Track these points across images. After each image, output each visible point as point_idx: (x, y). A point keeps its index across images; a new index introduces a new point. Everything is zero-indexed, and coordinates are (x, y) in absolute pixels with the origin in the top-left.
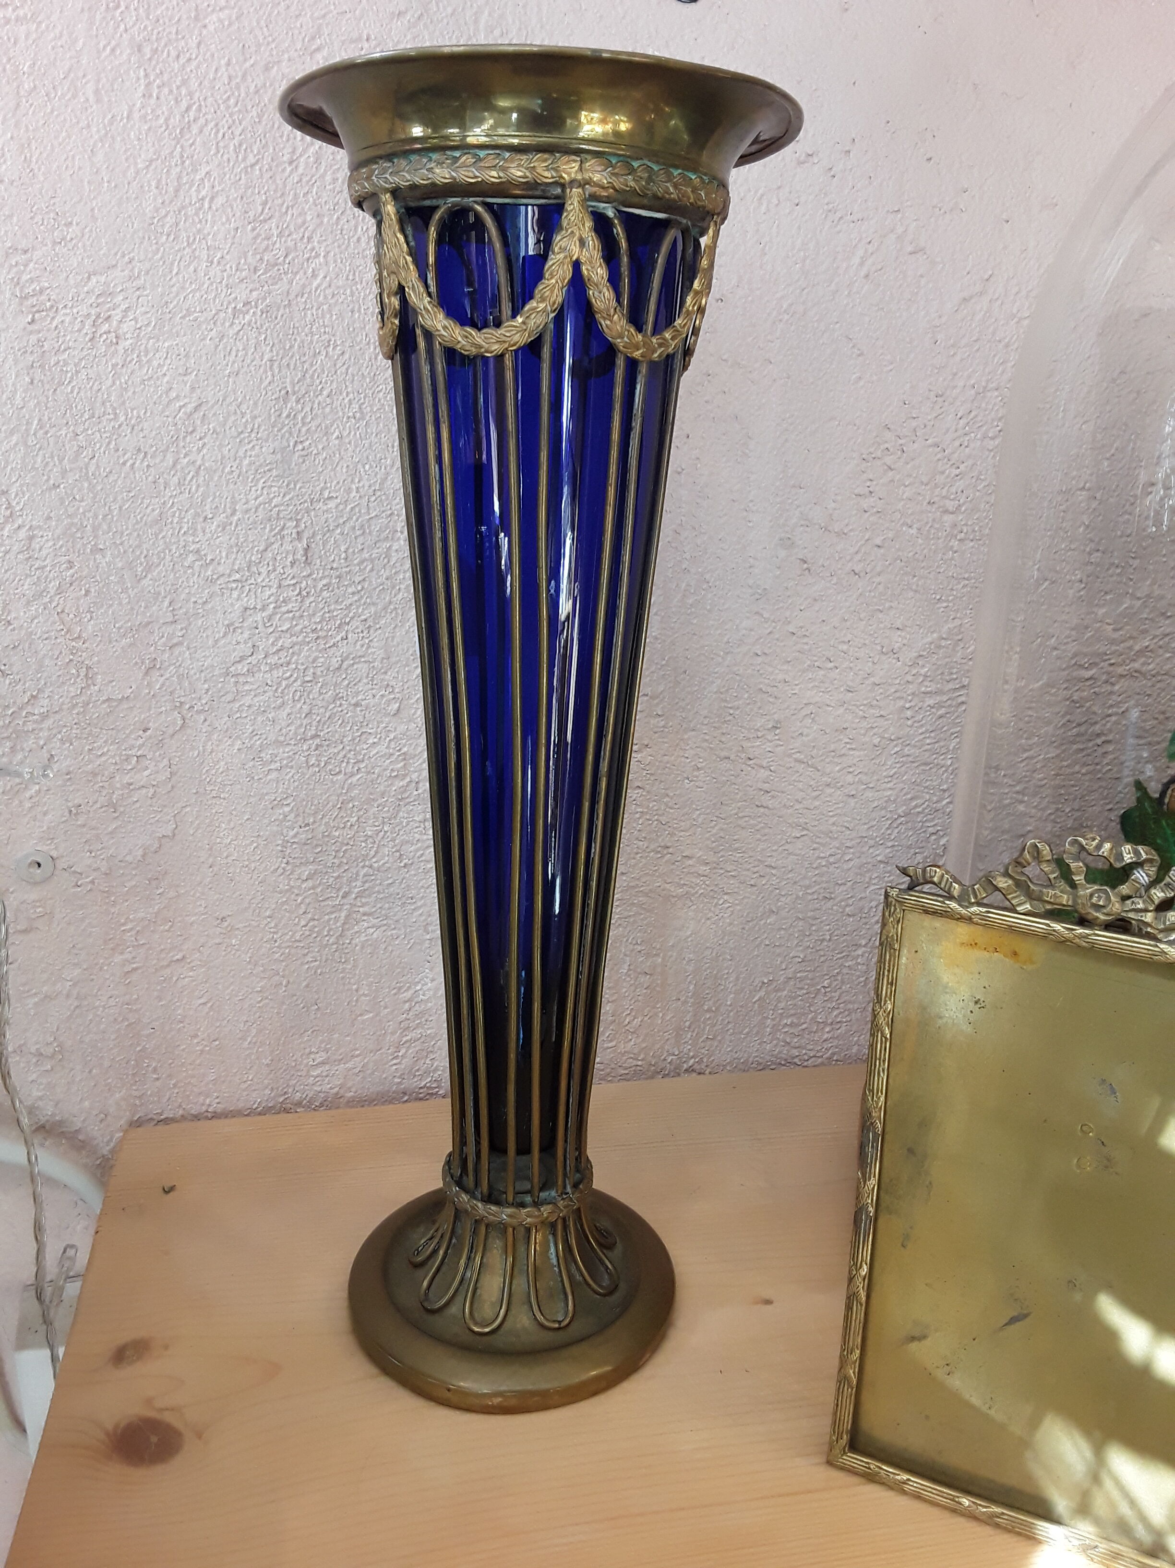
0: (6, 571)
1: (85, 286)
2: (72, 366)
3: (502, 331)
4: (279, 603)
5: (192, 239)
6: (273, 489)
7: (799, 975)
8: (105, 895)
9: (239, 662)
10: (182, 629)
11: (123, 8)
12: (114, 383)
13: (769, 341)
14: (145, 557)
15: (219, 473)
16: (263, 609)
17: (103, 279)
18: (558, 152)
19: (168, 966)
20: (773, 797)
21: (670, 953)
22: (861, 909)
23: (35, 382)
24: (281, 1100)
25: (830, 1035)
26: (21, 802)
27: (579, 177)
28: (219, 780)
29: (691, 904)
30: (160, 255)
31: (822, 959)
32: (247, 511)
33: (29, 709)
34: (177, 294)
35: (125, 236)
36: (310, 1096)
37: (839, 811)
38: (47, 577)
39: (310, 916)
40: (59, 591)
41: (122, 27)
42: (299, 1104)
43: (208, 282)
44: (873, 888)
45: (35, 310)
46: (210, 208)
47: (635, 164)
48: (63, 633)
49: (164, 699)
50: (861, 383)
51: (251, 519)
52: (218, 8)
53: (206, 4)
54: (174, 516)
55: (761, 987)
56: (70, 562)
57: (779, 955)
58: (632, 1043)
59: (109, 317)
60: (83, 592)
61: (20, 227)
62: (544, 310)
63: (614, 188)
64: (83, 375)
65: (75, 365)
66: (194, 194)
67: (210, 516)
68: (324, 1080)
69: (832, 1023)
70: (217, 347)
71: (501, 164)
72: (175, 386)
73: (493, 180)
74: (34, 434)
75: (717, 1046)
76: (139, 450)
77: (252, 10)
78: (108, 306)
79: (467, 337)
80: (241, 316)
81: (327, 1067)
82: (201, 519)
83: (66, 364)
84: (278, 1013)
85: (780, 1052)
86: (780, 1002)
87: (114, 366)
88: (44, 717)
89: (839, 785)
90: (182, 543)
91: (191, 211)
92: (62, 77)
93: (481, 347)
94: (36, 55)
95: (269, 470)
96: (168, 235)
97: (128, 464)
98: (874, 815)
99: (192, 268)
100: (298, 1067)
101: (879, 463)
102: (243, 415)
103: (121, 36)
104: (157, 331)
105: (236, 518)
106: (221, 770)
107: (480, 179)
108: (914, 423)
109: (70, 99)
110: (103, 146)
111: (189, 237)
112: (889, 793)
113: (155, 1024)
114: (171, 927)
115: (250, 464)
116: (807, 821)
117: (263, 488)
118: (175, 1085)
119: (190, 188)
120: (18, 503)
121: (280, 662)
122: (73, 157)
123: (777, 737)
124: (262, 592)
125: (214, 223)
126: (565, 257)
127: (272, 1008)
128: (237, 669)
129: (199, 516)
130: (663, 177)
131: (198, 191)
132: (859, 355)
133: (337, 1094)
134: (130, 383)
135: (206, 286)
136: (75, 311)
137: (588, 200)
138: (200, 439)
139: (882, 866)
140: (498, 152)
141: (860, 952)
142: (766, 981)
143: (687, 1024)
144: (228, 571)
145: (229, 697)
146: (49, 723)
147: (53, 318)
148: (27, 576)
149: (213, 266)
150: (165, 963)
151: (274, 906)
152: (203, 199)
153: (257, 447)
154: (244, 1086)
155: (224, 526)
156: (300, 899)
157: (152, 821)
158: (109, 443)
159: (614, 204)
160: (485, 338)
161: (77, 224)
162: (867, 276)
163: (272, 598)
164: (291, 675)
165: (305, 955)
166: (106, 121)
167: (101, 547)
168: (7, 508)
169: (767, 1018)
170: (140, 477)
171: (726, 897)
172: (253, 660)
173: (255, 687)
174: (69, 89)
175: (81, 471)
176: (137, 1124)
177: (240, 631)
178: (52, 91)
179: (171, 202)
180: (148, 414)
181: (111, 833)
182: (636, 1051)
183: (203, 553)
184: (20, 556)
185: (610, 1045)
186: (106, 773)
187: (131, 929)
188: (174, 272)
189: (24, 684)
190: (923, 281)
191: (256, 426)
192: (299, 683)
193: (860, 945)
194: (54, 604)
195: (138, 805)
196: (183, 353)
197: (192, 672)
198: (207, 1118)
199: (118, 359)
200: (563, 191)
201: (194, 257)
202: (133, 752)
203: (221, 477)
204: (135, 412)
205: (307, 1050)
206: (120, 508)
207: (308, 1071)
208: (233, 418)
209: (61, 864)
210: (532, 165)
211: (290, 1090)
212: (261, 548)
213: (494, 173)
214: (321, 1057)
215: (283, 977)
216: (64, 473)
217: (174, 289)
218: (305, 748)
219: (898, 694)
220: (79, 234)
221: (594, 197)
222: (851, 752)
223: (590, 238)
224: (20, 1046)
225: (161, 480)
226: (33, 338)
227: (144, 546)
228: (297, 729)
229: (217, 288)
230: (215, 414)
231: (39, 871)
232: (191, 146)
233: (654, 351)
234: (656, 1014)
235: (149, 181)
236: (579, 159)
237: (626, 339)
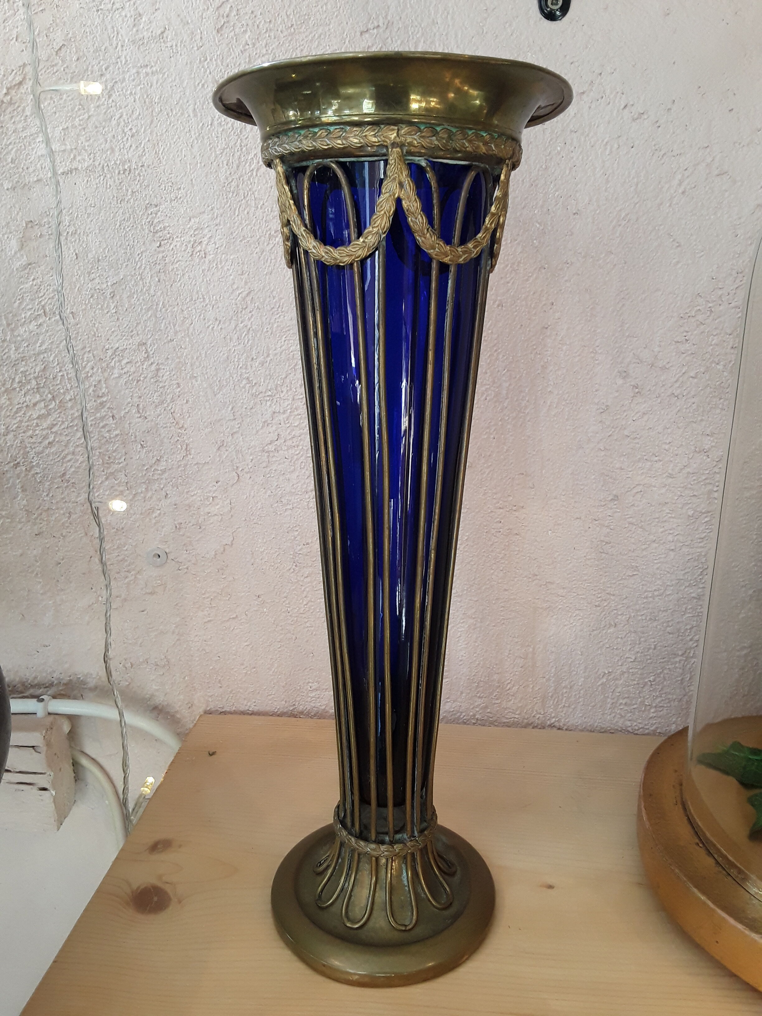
0: (145, 389)
1: (187, 225)
2: (181, 271)
3: (350, 248)
4: (293, 409)
5: (246, 194)
6: (290, 342)
7: (631, 671)
8: (194, 576)
9: (270, 444)
10: (238, 424)
11: (208, 60)
12: (203, 281)
13: (611, 239)
14: (219, 381)
15: (260, 332)
16: (284, 412)
17: (197, 220)
18: (383, 124)
19: (228, 621)
20: (612, 547)
21: (538, 646)
22: (679, 630)
23: (161, 281)
24: (291, 708)
25: (654, 715)
26: (150, 519)
27: (398, 140)
28: (258, 513)
29: (553, 614)
30: (228, 204)
31: (649, 661)
32: (276, 354)
33: (156, 467)
34: (238, 227)
35: (209, 194)
36: (308, 709)
37: (662, 560)
38: (166, 392)
39: (309, 599)
40: (173, 400)
41: (208, 71)
42: (302, 713)
43: (255, 220)
44: (687, 615)
45: (161, 239)
46: (257, 175)
47: (438, 129)
48: (174, 424)
49: (228, 464)
50: (680, 265)
51: (278, 360)
52: (261, 55)
53: (255, 53)
54: (235, 357)
55: (603, 676)
56: (178, 384)
57: (617, 655)
58: (512, 702)
59: (201, 242)
60: (185, 401)
61: (153, 192)
62: (377, 233)
63: (423, 146)
64: (186, 276)
65: (182, 271)
66: (248, 168)
67: (255, 357)
68: (316, 700)
69: (656, 707)
70: (260, 258)
71: (344, 135)
72: (236, 281)
73: (339, 146)
74: (160, 310)
75: (571, 712)
76: (216, 319)
77: (281, 54)
78: (200, 236)
79: (327, 253)
80: (274, 239)
81: (318, 692)
82: (250, 359)
83: (177, 270)
84: (290, 656)
85: (617, 722)
86: (617, 687)
87: (203, 271)
88: (164, 471)
89: (662, 542)
90: (239, 373)
91: (246, 178)
92: (176, 103)
93: (337, 259)
94: (161, 92)
95: (289, 330)
96: (233, 193)
97: (211, 328)
98: (689, 564)
99: (246, 212)
100: (301, 690)
101: (693, 320)
102: (274, 298)
103: (208, 76)
104: (226, 250)
105: (269, 358)
106: (259, 507)
107: (331, 146)
108: (720, 292)
109: (180, 116)
110: (197, 142)
111: (244, 194)
112: (699, 550)
113: (219, 655)
114: (230, 598)
115: (278, 326)
116: (638, 565)
117: (285, 341)
118: (231, 692)
119: (246, 164)
120: (151, 350)
121: (293, 444)
122: (181, 151)
123: (615, 507)
124: (283, 403)
125: (259, 183)
126: (390, 196)
127: (287, 652)
128: (269, 448)
129: (249, 358)
130: (460, 137)
131: (250, 166)
132: (678, 246)
133: (324, 709)
134: (212, 280)
135: (254, 222)
136: (182, 239)
137: (405, 156)
138: (250, 312)
139: (695, 601)
140: (342, 127)
141: (677, 659)
142: (607, 672)
143: (550, 694)
144: (264, 390)
145: (264, 464)
146: (166, 475)
147: (171, 244)
148: (155, 391)
149: (258, 210)
150: (226, 619)
151: (288, 591)
152: (253, 170)
153: (282, 317)
154: (270, 697)
155: (262, 364)
156: (303, 588)
157: (221, 535)
158: (200, 316)
159: (425, 157)
160: (340, 253)
161: (184, 189)
162: (683, 193)
163: (289, 406)
164: (299, 453)
165: (306, 622)
166: (199, 127)
167: (195, 375)
168: (145, 353)
169: (608, 697)
170: (217, 335)
171: (577, 612)
172: (277, 443)
173: (279, 459)
174: (179, 110)
175: (185, 332)
176: (208, 712)
177: (271, 425)
178: (170, 112)
179: (235, 173)
180: (221, 298)
181: (197, 541)
182: (514, 708)
183: (251, 379)
184: (152, 380)
185: (497, 702)
186: (196, 506)
187: (208, 598)
188: (237, 214)
189: (153, 453)
190: (727, 194)
191: (281, 304)
192: (303, 458)
193: (678, 655)
194: (170, 408)
195: (212, 526)
196: (241, 262)
197: (243, 449)
198: (248, 714)
199: (205, 267)
200: (388, 150)
201: (247, 205)
202: (210, 495)
203: (261, 335)
204: (214, 297)
205: (307, 681)
206: (206, 353)
207: (307, 693)
208: (268, 300)
209: (171, 556)
210: (364, 134)
211: (297, 703)
212: (283, 376)
213: (339, 142)
214: (315, 686)
215: (293, 634)
216: (176, 333)
217: (236, 224)
218: (307, 496)
219: (708, 481)
220: (185, 195)
221: (410, 153)
222: (672, 520)
223: (407, 182)
224: (147, 659)
225: (228, 337)
226: (160, 255)
227: (219, 375)
228: (302, 485)
229: (260, 223)
230: (258, 297)
231: (159, 560)
232: (246, 138)
233: (461, 257)
234: (528, 686)
235: (223, 162)
236: (396, 128)
237: (437, 250)
